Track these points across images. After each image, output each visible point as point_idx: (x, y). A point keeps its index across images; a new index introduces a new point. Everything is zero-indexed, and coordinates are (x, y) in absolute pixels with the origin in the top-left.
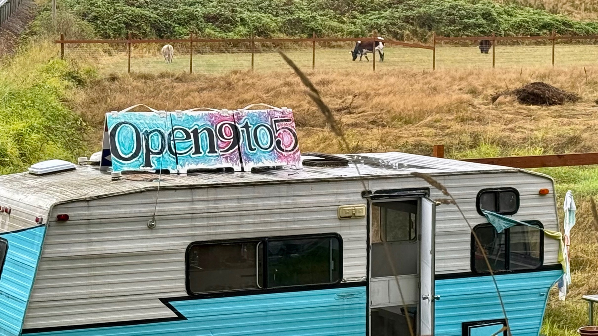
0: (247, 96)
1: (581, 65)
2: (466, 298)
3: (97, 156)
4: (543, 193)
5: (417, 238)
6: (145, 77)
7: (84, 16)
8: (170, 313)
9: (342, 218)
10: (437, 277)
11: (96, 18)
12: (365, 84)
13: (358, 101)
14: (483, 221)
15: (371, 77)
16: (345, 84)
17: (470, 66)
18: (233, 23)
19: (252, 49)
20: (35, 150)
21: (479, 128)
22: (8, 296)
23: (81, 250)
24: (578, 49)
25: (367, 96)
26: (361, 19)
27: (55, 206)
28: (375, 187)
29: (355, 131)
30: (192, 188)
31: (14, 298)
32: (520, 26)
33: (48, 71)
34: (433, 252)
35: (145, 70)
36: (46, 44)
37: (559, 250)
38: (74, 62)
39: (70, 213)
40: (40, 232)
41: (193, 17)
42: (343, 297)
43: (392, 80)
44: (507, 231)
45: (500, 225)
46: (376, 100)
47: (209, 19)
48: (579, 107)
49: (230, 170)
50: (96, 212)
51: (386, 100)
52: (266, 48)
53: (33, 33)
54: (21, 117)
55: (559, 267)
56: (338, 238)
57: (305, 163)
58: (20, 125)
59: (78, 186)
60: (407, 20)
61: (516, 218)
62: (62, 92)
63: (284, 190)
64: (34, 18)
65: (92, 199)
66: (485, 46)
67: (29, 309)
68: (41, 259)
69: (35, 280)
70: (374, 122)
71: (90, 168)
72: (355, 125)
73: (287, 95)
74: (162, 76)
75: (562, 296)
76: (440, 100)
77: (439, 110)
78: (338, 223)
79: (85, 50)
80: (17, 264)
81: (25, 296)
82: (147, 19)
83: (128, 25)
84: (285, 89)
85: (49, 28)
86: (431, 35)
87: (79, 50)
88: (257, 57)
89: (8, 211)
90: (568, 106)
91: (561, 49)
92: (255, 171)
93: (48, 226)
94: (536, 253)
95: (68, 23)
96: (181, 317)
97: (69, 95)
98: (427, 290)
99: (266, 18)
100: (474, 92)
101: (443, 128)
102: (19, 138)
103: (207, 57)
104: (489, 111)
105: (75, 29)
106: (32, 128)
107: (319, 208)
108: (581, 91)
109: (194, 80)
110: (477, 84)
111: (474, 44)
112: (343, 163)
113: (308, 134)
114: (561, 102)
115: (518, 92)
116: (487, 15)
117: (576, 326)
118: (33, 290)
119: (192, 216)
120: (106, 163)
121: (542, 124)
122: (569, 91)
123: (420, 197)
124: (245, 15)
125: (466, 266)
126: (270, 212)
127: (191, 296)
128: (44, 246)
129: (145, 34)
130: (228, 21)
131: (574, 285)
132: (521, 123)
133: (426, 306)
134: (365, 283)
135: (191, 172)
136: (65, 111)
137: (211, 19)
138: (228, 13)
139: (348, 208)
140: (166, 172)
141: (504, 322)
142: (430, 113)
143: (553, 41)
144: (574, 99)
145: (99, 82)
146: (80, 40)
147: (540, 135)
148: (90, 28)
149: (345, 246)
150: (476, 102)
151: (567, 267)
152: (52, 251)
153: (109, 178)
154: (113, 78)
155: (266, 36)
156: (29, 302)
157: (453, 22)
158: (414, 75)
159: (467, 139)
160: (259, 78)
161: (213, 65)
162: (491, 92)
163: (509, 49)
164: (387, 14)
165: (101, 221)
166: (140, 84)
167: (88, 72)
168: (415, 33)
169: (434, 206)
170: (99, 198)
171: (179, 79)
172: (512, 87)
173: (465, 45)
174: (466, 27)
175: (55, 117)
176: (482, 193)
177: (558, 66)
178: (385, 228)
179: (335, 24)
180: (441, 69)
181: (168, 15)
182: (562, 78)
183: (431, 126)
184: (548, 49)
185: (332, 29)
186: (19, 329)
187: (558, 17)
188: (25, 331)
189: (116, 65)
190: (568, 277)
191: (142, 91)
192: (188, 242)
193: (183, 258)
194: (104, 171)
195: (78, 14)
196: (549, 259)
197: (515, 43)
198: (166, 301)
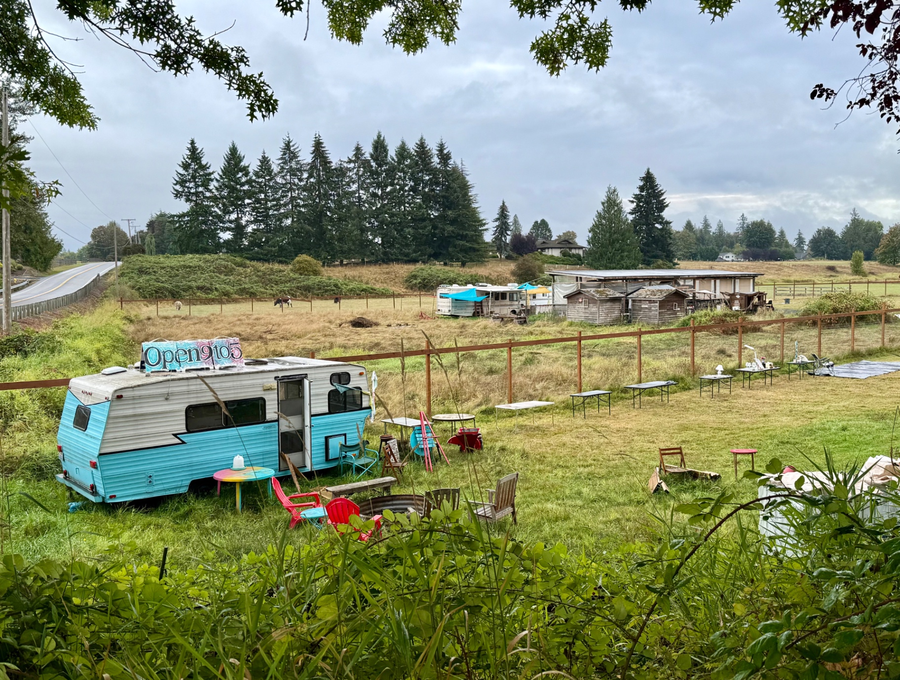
0: (219, 326)
1: (380, 308)
2: (327, 424)
3: (138, 364)
4: (361, 374)
5: (302, 397)
6: (166, 318)
7: (133, 287)
8: (178, 441)
9: (265, 390)
10: (312, 416)
11: (139, 289)
12: (278, 319)
13: (275, 328)
14: (333, 388)
15: (281, 316)
16: (268, 319)
17: (328, 310)
18: (211, 290)
19: (221, 302)
20: (107, 357)
21: (332, 339)
22: (91, 437)
23: (130, 412)
24: (378, 300)
25: (279, 325)
26: (275, 288)
27: (116, 391)
28: (280, 374)
29: (274, 342)
30: (187, 379)
31: (94, 438)
32: (351, 290)
33: (114, 316)
34: (310, 404)
35: (165, 314)
36: (113, 302)
37: (369, 400)
38: (128, 311)
39: (123, 394)
40: (108, 404)
41: (190, 287)
42: (267, 427)
43: (291, 317)
44: (345, 392)
45: (341, 389)
46: (284, 327)
47: (199, 288)
48: (379, 328)
49: (208, 369)
50: (137, 393)
51: (288, 327)
52: (228, 302)
53: (106, 297)
54: (99, 341)
55: (370, 408)
56: (263, 400)
57: (246, 364)
58: (98, 345)
59: (127, 380)
60: (298, 288)
61: (349, 386)
62: (122, 327)
63: (235, 378)
64: (106, 289)
65: (135, 387)
66: (337, 300)
67: (102, 443)
68: (108, 418)
69: (106, 429)
70: (283, 338)
71: (134, 370)
72: (273, 339)
73: (239, 325)
74: (175, 317)
75: (372, 421)
76: (315, 326)
77: (314, 331)
78: (263, 392)
79: (133, 305)
80: (96, 420)
81: (100, 436)
82: (167, 289)
83: (156, 292)
84: (238, 322)
85: (115, 294)
86: (310, 295)
87: (131, 305)
88: (224, 306)
89: (90, 394)
90: (374, 328)
91: (371, 301)
92: (220, 369)
93: (112, 401)
94: (359, 402)
95: (124, 292)
96: (183, 443)
97: (125, 328)
98: (307, 422)
99: (228, 288)
100: (330, 322)
101: (316, 340)
102: (98, 352)
103: (198, 307)
104: (337, 331)
105: (128, 294)
106: (105, 346)
107: (253, 386)
108: (380, 320)
109: (191, 318)
110: (332, 318)
111: (331, 299)
112: (265, 363)
113: (250, 345)
114: (371, 326)
115: (351, 322)
116: (336, 285)
117: (379, 433)
118: (104, 433)
119: (189, 392)
120: (142, 367)
121: (363, 336)
122: (375, 321)
123: (303, 379)
124: (217, 286)
125: (326, 410)
126: (234, 388)
127: (189, 431)
128: (110, 411)
129: (166, 296)
130: (209, 289)
131: (378, 414)
132: (352, 336)
133: (307, 430)
134: (277, 421)
135: (187, 371)
136: (123, 336)
137: (200, 288)
138: (208, 285)
139: (268, 385)
140: (175, 371)
141: (345, 435)
142: (310, 333)
143: (367, 297)
144: (377, 324)
145: (141, 321)
146: (131, 300)
147: (361, 342)
148: (136, 293)
149: (267, 403)
150: (332, 327)
151: (373, 407)
152: (113, 414)
153: (144, 375)
154: (149, 319)
155: (229, 296)
156: (103, 440)
157: (320, 289)
158: (302, 314)
159: (327, 345)
160: (225, 317)
161: (201, 311)
162: (338, 322)
163: (347, 301)
164: (288, 285)
165: (140, 397)
166: (163, 321)
167: (136, 316)
168: (302, 294)
169: (310, 382)
170: (139, 386)
171: (184, 319)
172: (349, 319)
173: (326, 299)
174: (326, 291)
175: (118, 340)
176: (333, 375)
177: (369, 309)
178: (287, 393)
179: (263, 290)
180: (315, 311)
181: (177, 286)
182: (372, 315)
183: (310, 339)
184: (365, 300)
185: (261, 292)
186: (97, 453)
187: (369, 286)
188: (101, 455)
189: (151, 311)
190: (374, 411)
191: (164, 325)
192: (187, 405)
193: (184, 413)
194: (142, 371)
195: (130, 286)
196: (365, 404)
197: (350, 298)
198: (175, 435)
